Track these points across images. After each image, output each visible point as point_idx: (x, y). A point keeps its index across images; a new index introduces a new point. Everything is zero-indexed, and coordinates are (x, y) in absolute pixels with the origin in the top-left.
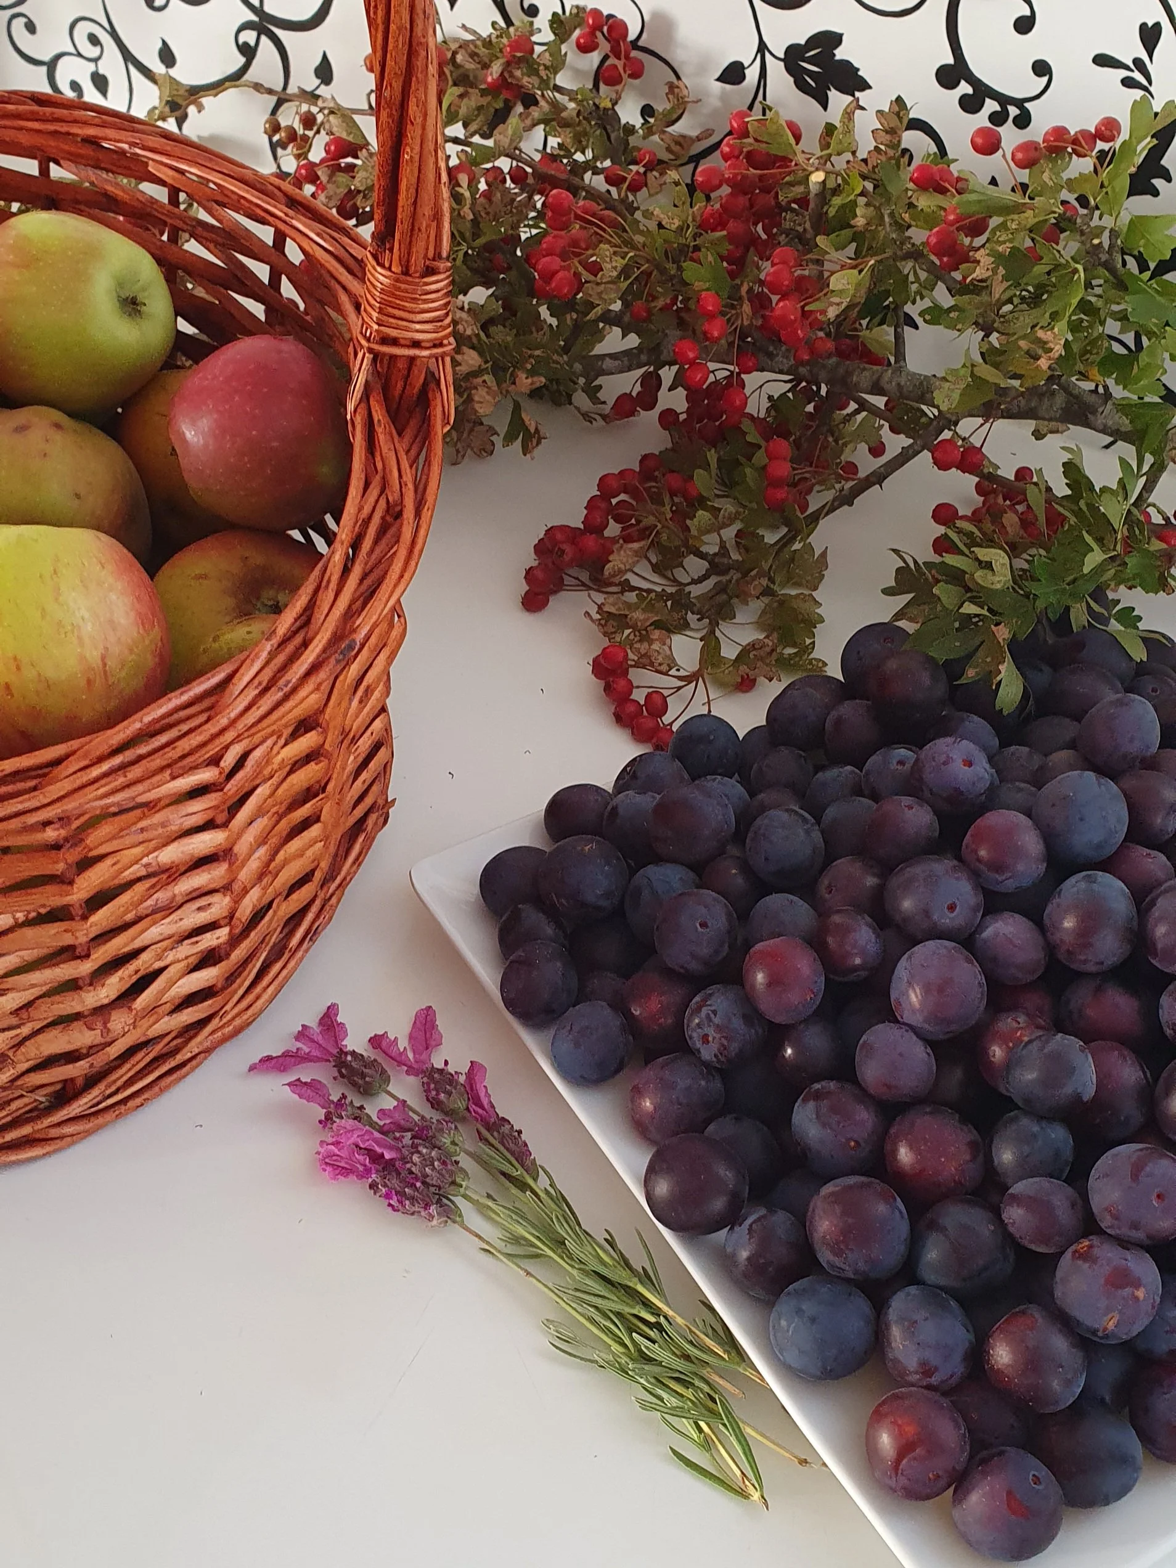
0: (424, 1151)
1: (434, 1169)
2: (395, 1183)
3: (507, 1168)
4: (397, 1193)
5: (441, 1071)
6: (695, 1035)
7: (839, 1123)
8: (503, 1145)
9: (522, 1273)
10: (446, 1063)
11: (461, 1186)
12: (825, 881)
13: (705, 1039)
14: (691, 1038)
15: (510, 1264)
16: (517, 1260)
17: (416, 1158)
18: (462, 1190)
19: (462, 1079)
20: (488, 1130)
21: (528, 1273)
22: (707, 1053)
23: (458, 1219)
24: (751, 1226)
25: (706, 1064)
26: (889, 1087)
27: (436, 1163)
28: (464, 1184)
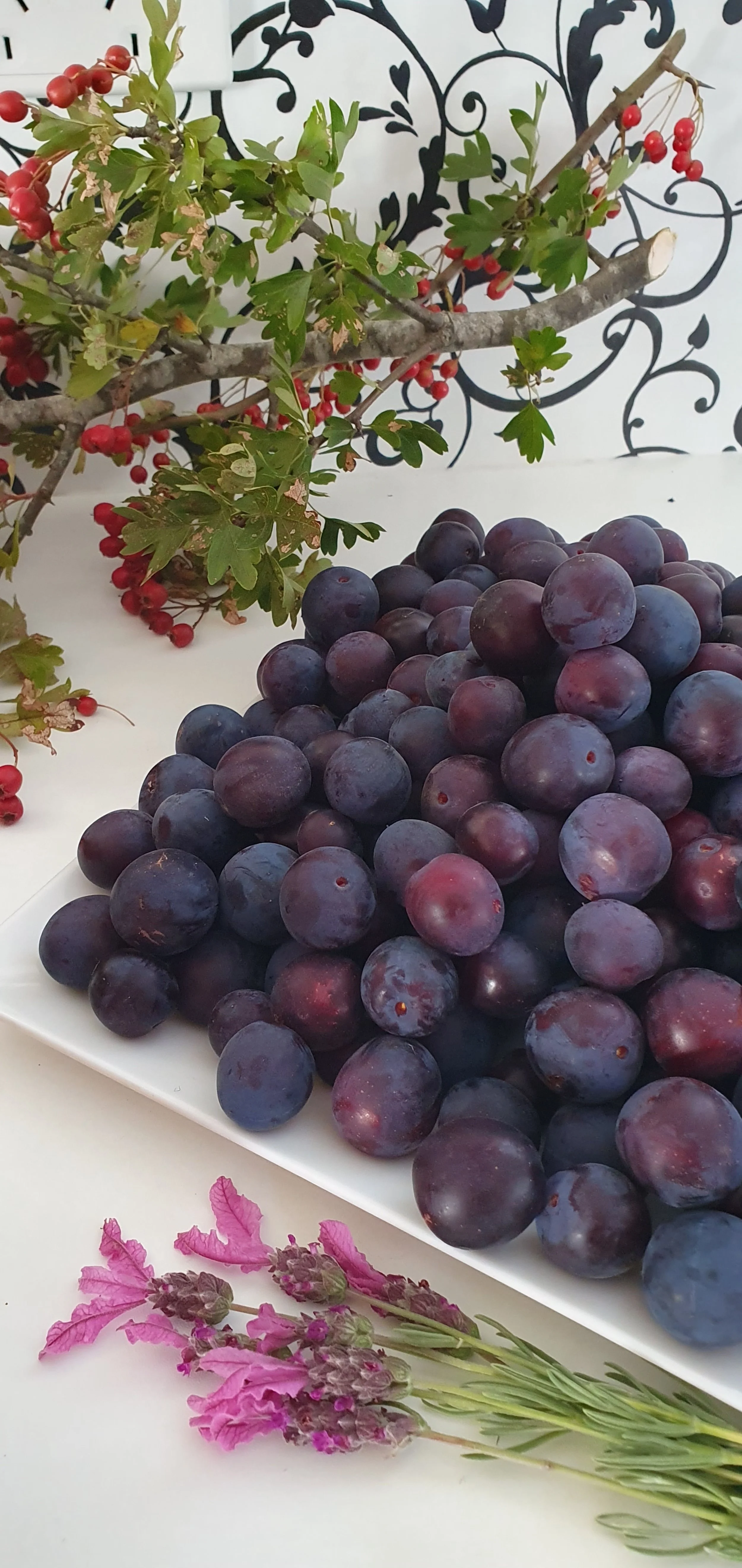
0: (338, 1362)
1: (363, 1381)
2: (321, 1419)
3: (442, 1340)
4: (331, 1432)
5: (290, 1253)
6: (386, 1010)
7: (599, 1034)
8: (419, 1312)
9: (540, 1467)
10: (292, 1239)
11: (406, 1384)
12: (434, 794)
13: (400, 1011)
14: (381, 1015)
15: (521, 1462)
16: (529, 1452)
17: (331, 1377)
18: (409, 1388)
19: (321, 1250)
20: (388, 1301)
21: (551, 1465)
22: (407, 1025)
23: (422, 1429)
24: (571, 1198)
25: (410, 1038)
26: (629, 970)
27: (362, 1373)
28: (408, 1380)
